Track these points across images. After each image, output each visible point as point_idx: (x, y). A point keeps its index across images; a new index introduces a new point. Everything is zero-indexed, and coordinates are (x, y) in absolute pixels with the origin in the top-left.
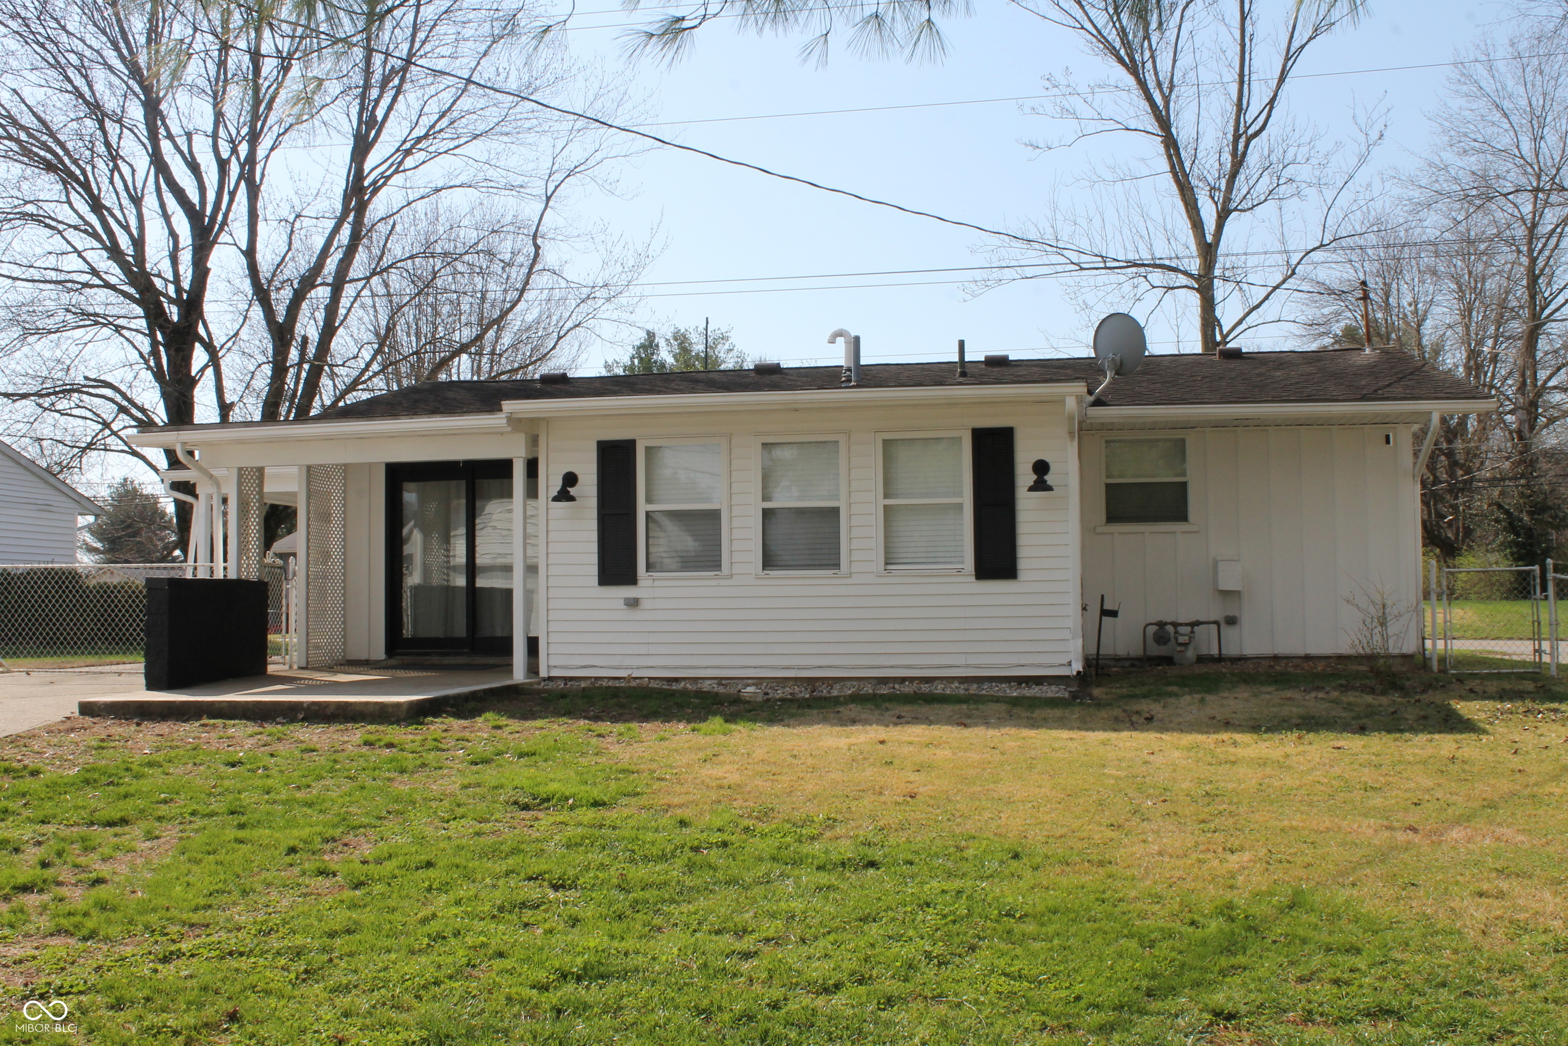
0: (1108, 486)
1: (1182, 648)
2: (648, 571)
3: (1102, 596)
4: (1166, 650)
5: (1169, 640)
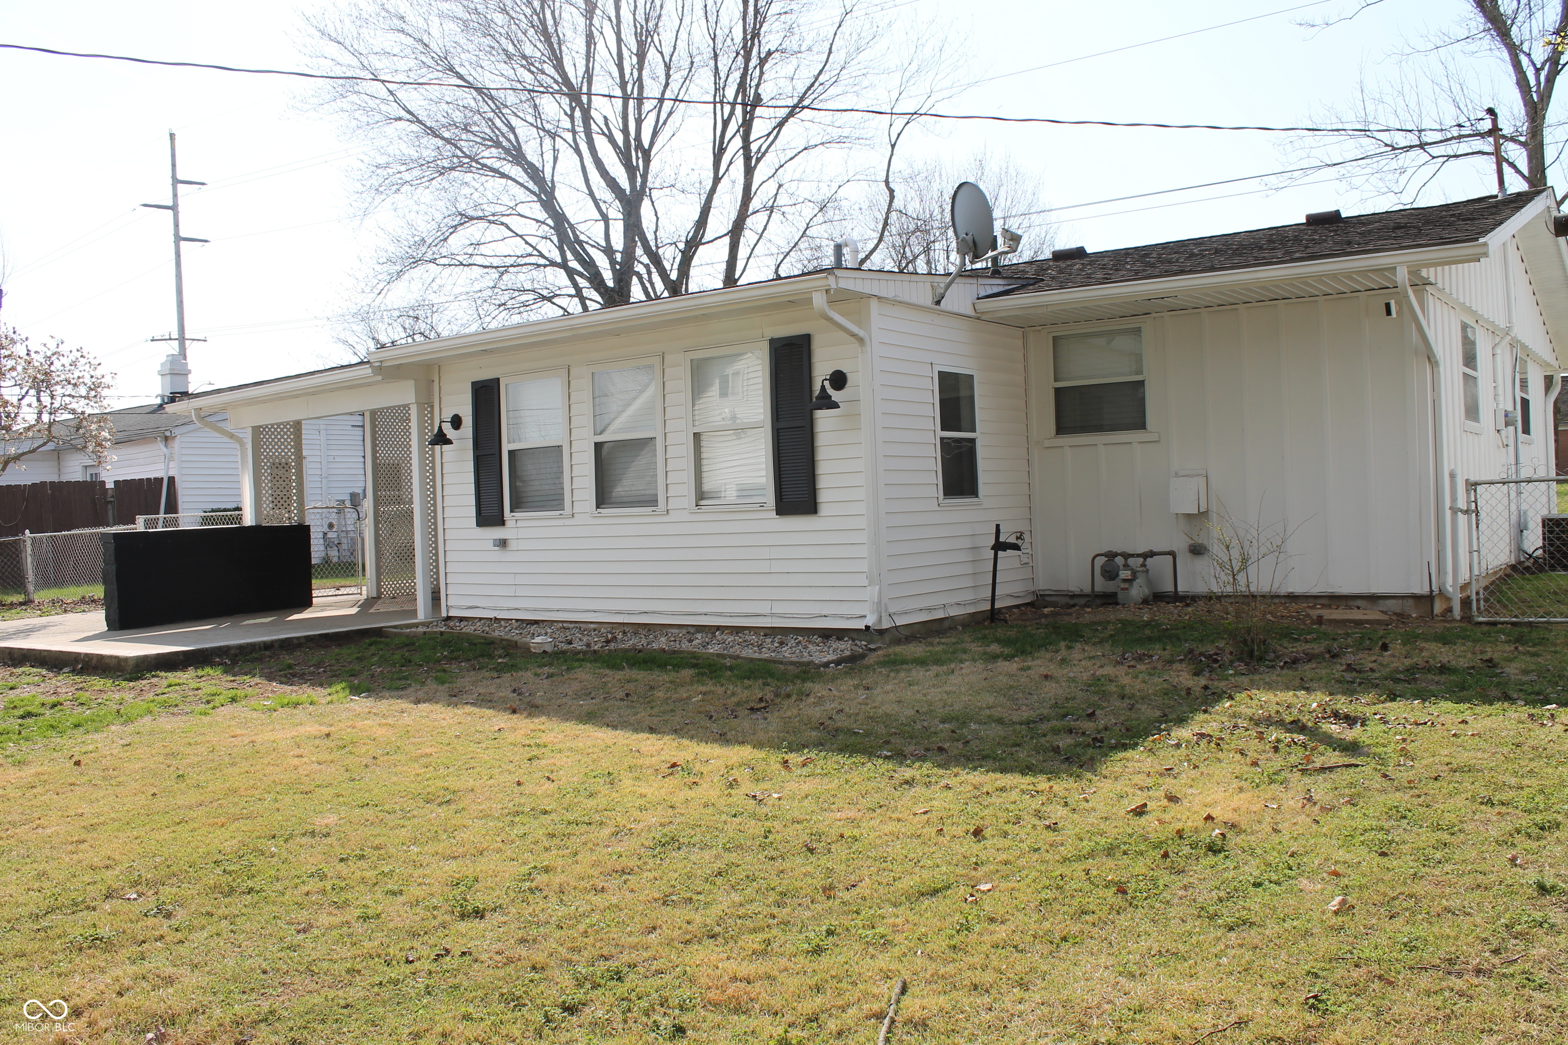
0: (1057, 390)
1: (1126, 585)
2: (511, 511)
3: (998, 526)
4: (1111, 586)
5: (1117, 575)
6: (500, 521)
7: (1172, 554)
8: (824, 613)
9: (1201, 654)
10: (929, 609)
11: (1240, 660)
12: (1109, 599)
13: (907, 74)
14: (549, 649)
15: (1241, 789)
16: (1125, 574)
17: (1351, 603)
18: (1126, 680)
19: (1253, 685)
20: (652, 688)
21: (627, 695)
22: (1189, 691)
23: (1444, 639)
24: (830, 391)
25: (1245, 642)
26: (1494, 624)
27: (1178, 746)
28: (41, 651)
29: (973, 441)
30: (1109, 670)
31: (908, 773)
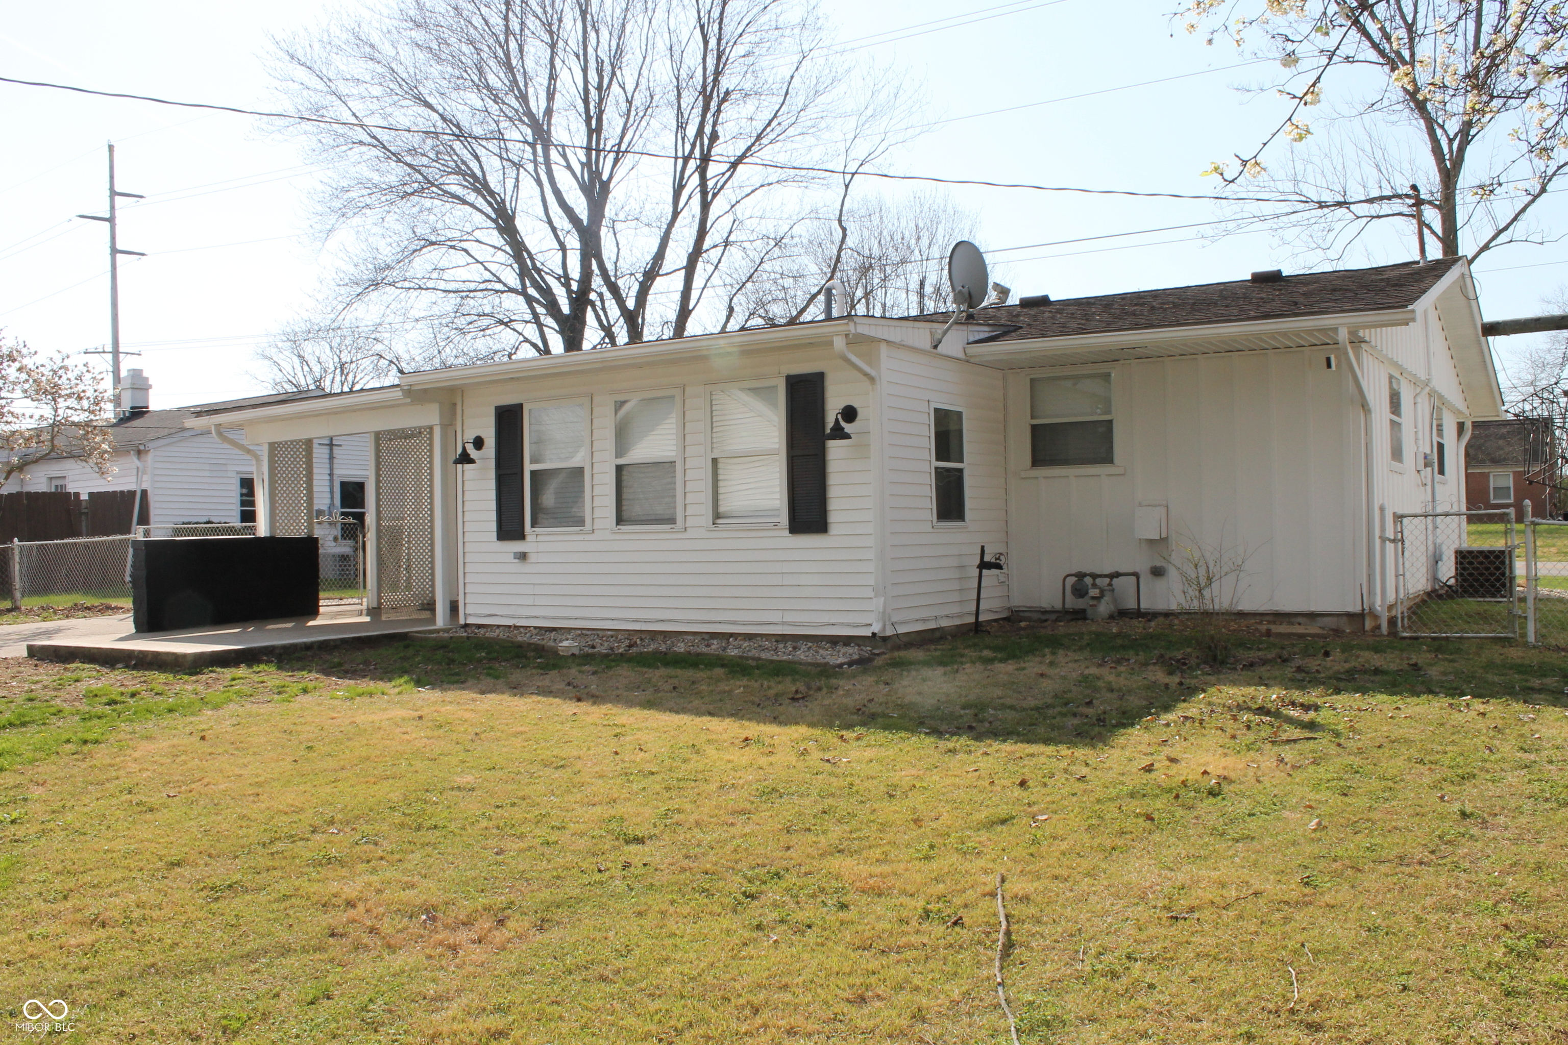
0: (1034, 427)
1: (1094, 602)
2: (532, 526)
3: (983, 547)
4: (1080, 604)
5: (1087, 593)
6: (520, 536)
7: (1136, 575)
8: (832, 621)
9: (1170, 659)
10: (924, 620)
11: (1206, 663)
12: (1079, 615)
13: (863, 118)
14: (576, 652)
15: (1226, 755)
16: (1094, 592)
17: (1293, 620)
18: (1111, 678)
19: (1219, 682)
20: (694, 683)
21: (675, 688)
22: (1167, 686)
23: (1376, 650)
24: (843, 424)
25: (1210, 648)
26: (1416, 638)
27: (1168, 725)
28: (89, 649)
29: (961, 471)
30: (1093, 670)
31: (950, 745)
